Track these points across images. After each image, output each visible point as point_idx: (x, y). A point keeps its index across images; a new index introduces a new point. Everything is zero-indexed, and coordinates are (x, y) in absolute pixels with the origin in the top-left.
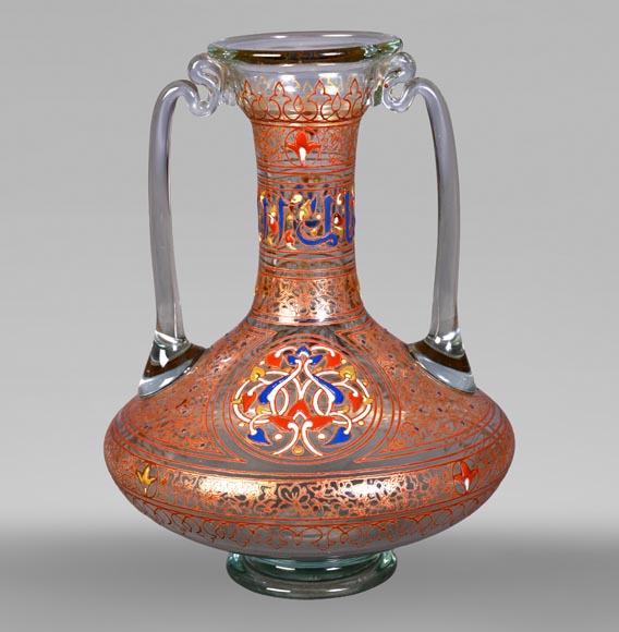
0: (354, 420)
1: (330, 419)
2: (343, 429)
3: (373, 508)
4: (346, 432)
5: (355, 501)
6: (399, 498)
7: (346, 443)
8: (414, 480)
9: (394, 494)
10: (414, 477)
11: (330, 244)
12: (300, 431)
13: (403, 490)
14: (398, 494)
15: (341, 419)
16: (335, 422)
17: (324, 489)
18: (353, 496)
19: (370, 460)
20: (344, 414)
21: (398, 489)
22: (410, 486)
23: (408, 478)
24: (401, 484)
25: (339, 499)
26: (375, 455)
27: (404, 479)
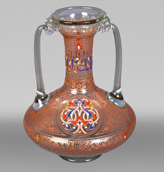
0: (95, 122)
3: (101, 147)
4: (93, 126)
5: (96, 146)
7: (93, 129)
8: (111, 139)
9: (106, 143)
10: (112, 138)
11: (86, 71)
12: (80, 126)
13: (109, 142)
14: (107, 143)
15: (91, 122)
16: (89, 123)
17: (87, 143)
18: (95, 145)
19: (99, 134)
20: (92, 120)
21: (107, 141)
22: (110, 140)
23: (110, 138)
24: (108, 140)
25: (92, 146)
26: (101, 132)
27: (109, 139)
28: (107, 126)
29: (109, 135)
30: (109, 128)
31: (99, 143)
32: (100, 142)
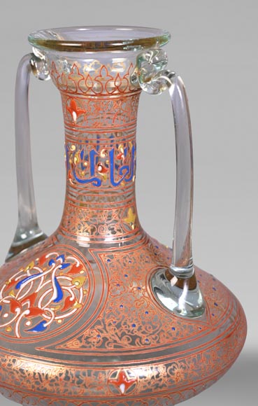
0: (56, 318)
1: (42, 312)
2: (45, 322)
3: (36, 386)
4: (45, 325)
5: (24, 377)
6: (57, 385)
7: (40, 332)
8: (72, 375)
9: (53, 380)
10: (73, 372)
12: (19, 315)
13: (61, 380)
14: (56, 381)
15: (49, 314)
16: (44, 315)
17: (8, 362)
18: (24, 374)
19: (46, 350)
20: (54, 311)
21: (57, 377)
22: (67, 378)
23: (67, 372)
24: (61, 375)
25: (15, 372)
26: (53, 348)
27: (64, 371)
28: (80, 339)
29: (71, 362)
30: (83, 347)
31: (35, 374)
32: (37, 372)
